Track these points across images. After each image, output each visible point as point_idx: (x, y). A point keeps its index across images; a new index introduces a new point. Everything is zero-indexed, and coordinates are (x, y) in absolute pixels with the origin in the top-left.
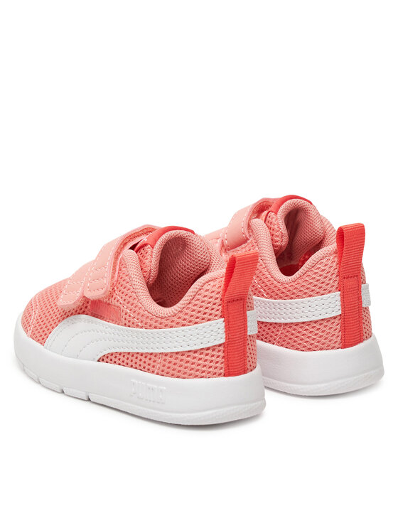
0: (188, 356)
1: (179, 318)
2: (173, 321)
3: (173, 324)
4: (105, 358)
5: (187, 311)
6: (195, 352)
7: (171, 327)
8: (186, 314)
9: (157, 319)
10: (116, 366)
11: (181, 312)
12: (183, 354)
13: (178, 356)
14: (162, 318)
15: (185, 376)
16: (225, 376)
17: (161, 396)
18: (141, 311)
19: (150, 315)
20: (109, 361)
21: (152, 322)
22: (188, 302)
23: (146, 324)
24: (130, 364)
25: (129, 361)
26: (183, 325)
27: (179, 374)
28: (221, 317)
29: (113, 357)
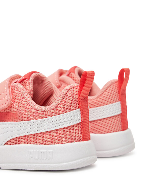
0: (64, 131)
1: (57, 110)
2: (53, 112)
3: (53, 114)
4: (9, 142)
5: (61, 106)
6: (67, 128)
7: (52, 116)
8: (61, 107)
9: (43, 113)
10: (17, 145)
11: (57, 107)
12: (60, 130)
13: (57, 131)
14: (46, 112)
15: (63, 142)
16: (82, 141)
17: (50, 156)
18: (32, 110)
19: (38, 111)
20: (12, 144)
21: (40, 115)
22: (61, 100)
23: (36, 116)
24: (26, 142)
25: (26, 141)
26: (59, 114)
27: (59, 142)
28: (78, 108)
29: (14, 141)
